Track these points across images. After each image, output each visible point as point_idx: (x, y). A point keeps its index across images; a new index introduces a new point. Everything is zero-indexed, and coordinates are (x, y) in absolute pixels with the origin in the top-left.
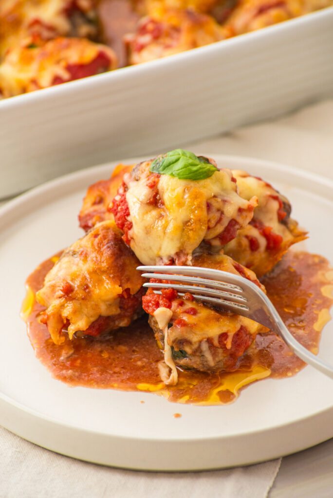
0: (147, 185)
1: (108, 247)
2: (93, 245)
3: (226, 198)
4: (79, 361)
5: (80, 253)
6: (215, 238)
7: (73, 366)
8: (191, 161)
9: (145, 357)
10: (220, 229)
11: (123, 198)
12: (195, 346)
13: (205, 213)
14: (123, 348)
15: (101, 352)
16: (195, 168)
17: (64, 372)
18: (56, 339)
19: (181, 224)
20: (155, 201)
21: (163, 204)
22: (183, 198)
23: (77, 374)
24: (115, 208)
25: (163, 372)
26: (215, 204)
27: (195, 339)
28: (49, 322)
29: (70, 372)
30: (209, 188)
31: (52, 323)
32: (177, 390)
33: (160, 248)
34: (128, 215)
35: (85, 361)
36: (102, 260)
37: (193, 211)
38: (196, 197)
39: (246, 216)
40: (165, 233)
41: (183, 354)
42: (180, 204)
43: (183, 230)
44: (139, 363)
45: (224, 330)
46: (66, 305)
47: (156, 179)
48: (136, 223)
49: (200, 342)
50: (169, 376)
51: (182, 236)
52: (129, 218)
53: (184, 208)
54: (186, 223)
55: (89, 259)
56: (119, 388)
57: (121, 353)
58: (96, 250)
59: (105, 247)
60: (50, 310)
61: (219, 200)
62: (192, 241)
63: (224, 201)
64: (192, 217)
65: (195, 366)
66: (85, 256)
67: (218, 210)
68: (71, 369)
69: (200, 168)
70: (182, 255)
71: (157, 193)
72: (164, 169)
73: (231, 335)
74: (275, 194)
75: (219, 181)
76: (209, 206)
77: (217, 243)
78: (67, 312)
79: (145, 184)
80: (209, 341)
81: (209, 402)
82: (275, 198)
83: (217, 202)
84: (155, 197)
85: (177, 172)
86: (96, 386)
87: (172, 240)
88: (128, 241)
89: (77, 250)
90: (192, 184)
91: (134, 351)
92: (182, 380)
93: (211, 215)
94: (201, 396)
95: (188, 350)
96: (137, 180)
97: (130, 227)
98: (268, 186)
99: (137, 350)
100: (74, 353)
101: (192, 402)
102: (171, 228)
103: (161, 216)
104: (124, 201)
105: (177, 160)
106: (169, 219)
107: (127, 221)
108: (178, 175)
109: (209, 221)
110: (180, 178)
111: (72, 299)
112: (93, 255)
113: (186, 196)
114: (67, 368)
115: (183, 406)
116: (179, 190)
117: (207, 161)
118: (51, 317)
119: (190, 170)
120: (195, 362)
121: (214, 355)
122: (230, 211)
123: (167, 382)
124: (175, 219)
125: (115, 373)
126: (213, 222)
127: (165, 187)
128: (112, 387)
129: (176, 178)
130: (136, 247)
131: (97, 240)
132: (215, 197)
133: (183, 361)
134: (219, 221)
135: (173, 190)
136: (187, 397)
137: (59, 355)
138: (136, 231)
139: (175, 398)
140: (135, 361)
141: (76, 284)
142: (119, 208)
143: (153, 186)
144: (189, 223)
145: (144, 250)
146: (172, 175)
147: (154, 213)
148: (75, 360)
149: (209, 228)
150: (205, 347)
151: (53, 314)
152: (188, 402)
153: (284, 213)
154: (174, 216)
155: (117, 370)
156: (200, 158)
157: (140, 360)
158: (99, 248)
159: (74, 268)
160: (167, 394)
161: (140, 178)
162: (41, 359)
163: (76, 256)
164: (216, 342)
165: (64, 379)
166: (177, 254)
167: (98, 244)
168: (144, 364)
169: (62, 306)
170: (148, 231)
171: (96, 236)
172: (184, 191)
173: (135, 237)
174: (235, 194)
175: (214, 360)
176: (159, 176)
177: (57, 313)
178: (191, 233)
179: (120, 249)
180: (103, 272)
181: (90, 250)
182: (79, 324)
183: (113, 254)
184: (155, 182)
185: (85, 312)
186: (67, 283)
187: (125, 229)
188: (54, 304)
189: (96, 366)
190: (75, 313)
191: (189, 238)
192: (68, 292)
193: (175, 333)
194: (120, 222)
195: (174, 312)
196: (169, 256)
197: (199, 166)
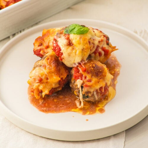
0: (66, 39)
1: (53, 63)
2: (47, 63)
3: (94, 39)
4: (47, 104)
5: (43, 66)
6: (92, 53)
7: (45, 106)
8: (80, 28)
9: (70, 99)
10: (94, 50)
11: (57, 45)
12: (92, 93)
13: (89, 45)
14: (61, 97)
15: (53, 99)
16: (82, 30)
17: (43, 108)
18: (37, 97)
19: (81, 50)
20: (70, 44)
21: (73, 44)
22: (80, 41)
23: (47, 109)
24: (55, 48)
25: (78, 104)
26: (91, 42)
27: (92, 91)
28: (34, 92)
29: (45, 108)
30: (88, 36)
31: (35, 92)
32: (84, 110)
33: (75, 60)
34: (61, 50)
35: (49, 104)
36: (52, 68)
37: (84, 45)
38: (85, 40)
39: (101, 44)
40: (76, 54)
41: (87, 97)
42: (79, 44)
43: (82, 52)
44: (68, 102)
45: (101, 86)
46: (40, 85)
47: (68, 36)
48: (64, 53)
49: (94, 92)
50: (80, 105)
51: (82, 55)
52: (61, 51)
53: (81, 44)
54: (83, 50)
55: (47, 68)
56: (64, 112)
57: (61, 99)
58: (49, 65)
59: (52, 63)
60: (34, 87)
61: (92, 39)
62: (86, 56)
63: (94, 40)
64: (85, 47)
65: (91, 100)
66: (45, 67)
67: (93, 43)
68: (45, 107)
69: (84, 29)
70: (83, 61)
71: (70, 41)
72: (70, 32)
73: (103, 87)
74: (104, 35)
75: (90, 33)
76: (89, 42)
77: (93, 55)
78: (41, 88)
79: (65, 38)
80: (97, 91)
81: (96, 113)
82: (104, 36)
83: (92, 40)
84: (69, 42)
85: (76, 32)
86: (55, 112)
87: (79, 56)
88: (61, 60)
89: (41, 64)
90: (82, 36)
91: (66, 97)
92: (85, 106)
93: (91, 45)
95: (90, 95)
96: (60, 37)
97: (62, 54)
98: (101, 32)
99: (67, 96)
100: (44, 101)
101: (91, 114)
102: (78, 52)
103: (73, 49)
104: (57, 46)
105: (75, 28)
106: (77, 49)
107: (60, 52)
108: (77, 33)
109: (91, 48)
110: (77, 34)
111: (42, 83)
112: (48, 66)
113: (81, 40)
114: (43, 107)
115: (88, 116)
116: (78, 38)
117: (84, 26)
118: (35, 90)
119: (80, 30)
120: (92, 99)
121: (98, 96)
122: (96, 43)
123: (80, 107)
124: (79, 49)
125: (61, 107)
126: (92, 48)
127: (73, 38)
128: (61, 112)
129: (76, 35)
130: (65, 61)
131: (49, 61)
132: (90, 39)
133: (87, 99)
134: (94, 47)
135: (76, 39)
136: (88, 113)
137: (39, 103)
138: (65, 55)
139: (84, 113)
141: (43, 77)
142: (56, 48)
143: (68, 39)
144: (84, 50)
145: (68, 62)
146: (74, 34)
147: (70, 48)
148: (45, 104)
149: (91, 50)
150: (95, 93)
151: (36, 89)
152: (89, 114)
153: (107, 41)
155: (61, 105)
156: (82, 26)
157: (68, 100)
158: (50, 63)
159: (42, 72)
160: (81, 112)
162: (32, 104)
163: (41, 67)
164: (99, 91)
165: (43, 111)
166: (81, 61)
167: (49, 62)
168: (70, 102)
169: (39, 86)
170: (69, 55)
171: (48, 59)
172: (80, 39)
173: (64, 58)
174: (95, 36)
175: (98, 97)
176: (69, 35)
177: (37, 88)
178: (85, 53)
179: (58, 64)
180: (53, 72)
181: (47, 65)
182: (46, 92)
183: (55, 66)
184: (68, 37)
185: (47, 87)
186: (40, 77)
187: (60, 55)
188: (36, 85)
189: (53, 105)
190: (44, 88)
191: (85, 55)
192: (41, 81)
193: (85, 89)
194: (57, 53)
195: (83, 81)
196: (78, 62)
197: (83, 29)
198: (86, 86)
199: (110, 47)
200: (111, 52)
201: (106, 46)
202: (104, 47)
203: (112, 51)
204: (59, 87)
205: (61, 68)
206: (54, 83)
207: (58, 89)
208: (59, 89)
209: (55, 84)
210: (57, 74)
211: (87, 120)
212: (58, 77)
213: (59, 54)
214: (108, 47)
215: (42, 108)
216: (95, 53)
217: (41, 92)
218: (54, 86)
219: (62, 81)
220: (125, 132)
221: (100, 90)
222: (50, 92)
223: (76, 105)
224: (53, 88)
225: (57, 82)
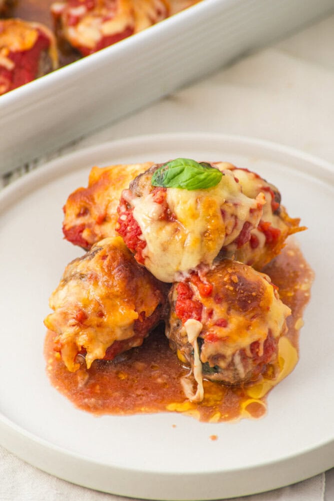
0: (155, 202)
1: (119, 270)
2: (102, 268)
3: (235, 202)
4: (98, 387)
5: (89, 276)
6: (231, 243)
7: (92, 394)
8: (196, 170)
9: (165, 373)
10: (236, 234)
11: (129, 218)
12: (229, 359)
13: (221, 221)
14: (140, 365)
15: (117, 373)
16: (202, 177)
17: (86, 400)
18: (70, 366)
19: (199, 236)
20: (167, 216)
21: (176, 218)
22: (196, 209)
23: (100, 402)
24: (123, 228)
25: (187, 388)
26: (229, 211)
27: (228, 352)
28: (62, 351)
29: (93, 400)
30: (220, 195)
31: (66, 351)
32: (205, 407)
33: (180, 264)
34: (140, 233)
35: (104, 386)
36: (115, 284)
37: (208, 221)
38: (210, 206)
39: (258, 216)
40: (183, 247)
41: (216, 369)
42: (194, 216)
43: (202, 241)
44: (159, 381)
45: (255, 338)
46: (81, 333)
47: (164, 194)
48: (150, 241)
49: (233, 355)
50: (195, 392)
51: (201, 247)
52: (141, 237)
53: (200, 219)
54: (204, 234)
55: (100, 283)
56: (146, 412)
57: (138, 371)
58: (106, 274)
59: (116, 271)
60: (64, 338)
61: (231, 205)
62: (212, 252)
63: (235, 205)
64: (209, 227)
65: (227, 380)
66: (94, 279)
67: (232, 215)
68: (92, 397)
69: (208, 175)
70: (203, 267)
71: (167, 208)
72: (169, 181)
73: (262, 342)
74: (266, 185)
75: (227, 184)
76: (223, 213)
77: (233, 248)
78: (82, 340)
79: (152, 200)
80: (242, 352)
81: (240, 417)
82: (266, 189)
83: (230, 207)
84: (165, 212)
85: (185, 184)
86: (122, 413)
87: (192, 253)
88: (142, 260)
89: (84, 272)
90: (202, 193)
91: (152, 367)
92: (207, 396)
93: (227, 221)
94: (232, 413)
95: (222, 364)
96: (140, 196)
97: (144, 244)
98: (257, 177)
99: (156, 365)
100: (90, 378)
101: (225, 419)
102: (189, 241)
103: (176, 230)
104: (132, 220)
105: (182, 171)
106: (187, 232)
107: (140, 240)
108: (187, 186)
109: (226, 228)
110: (189, 190)
111: (87, 327)
112: (103, 278)
113: (199, 206)
114: (88, 397)
115: (215, 426)
116: (191, 202)
117: (208, 166)
118: (66, 346)
119: (197, 179)
120: (228, 377)
121: (245, 367)
122: (243, 214)
123: (193, 398)
124: (192, 232)
125: (138, 396)
126: (230, 229)
127: (175, 201)
128: (141, 411)
129: (186, 190)
130: (152, 265)
131: (106, 262)
132: (226, 202)
133: (214, 376)
134: (236, 225)
135: (185, 202)
136: (218, 415)
137: (76, 383)
138: (152, 249)
139: (206, 417)
140: (155, 379)
141: (89, 311)
142: (129, 228)
143: (162, 201)
144: (207, 234)
145: (162, 267)
146: (180, 187)
147: (169, 228)
148: (94, 386)
149: (227, 235)
150: (237, 359)
151: (68, 343)
152: (221, 420)
153: (275, 203)
154: (191, 229)
155: (139, 392)
156: (202, 164)
157: (160, 376)
158: (110, 271)
159: (84, 294)
160: (197, 414)
161: (142, 194)
162: (57, 387)
163: (83, 279)
164: (248, 353)
165: (87, 408)
166: (199, 267)
167: (108, 266)
168: (165, 381)
169: (77, 334)
170: (165, 248)
171: (104, 257)
172: (197, 202)
173: (150, 255)
174: (240, 193)
175: (245, 371)
176: (165, 190)
177: (71, 342)
178: (210, 243)
179: (131, 272)
180: (117, 297)
181: (100, 274)
182: (96, 353)
183: (125, 278)
184: (162, 197)
185: (101, 339)
186: (80, 310)
187: (138, 248)
188: (68, 332)
189: (117, 391)
190: (91, 340)
191: (209, 249)
192: (82, 320)
193: (209, 349)
194: (131, 242)
195: (204, 325)
196: (190, 270)
197: (206, 173)
198: (213, 338)
199: (283, 219)
200: (286, 237)
201: (270, 219)
202: (267, 223)
203: (289, 234)
204: (133, 339)
205: (139, 283)
206: (120, 327)
207: (130, 344)
208: (135, 345)
209: (123, 329)
210: (128, 302)
211: (214, 438)
212: (133, 311)
213: (135, 244)
214: (278, 223)
215: (84, 398)
216: (238, 242)
217: (84, 352)
218: (119, 335)
219: (142, 321)
220: (324, 475)
221: (252, 350)
222: (108, 352)
223: (182, 392)
224: (116, 342)
225: (130, 325)
